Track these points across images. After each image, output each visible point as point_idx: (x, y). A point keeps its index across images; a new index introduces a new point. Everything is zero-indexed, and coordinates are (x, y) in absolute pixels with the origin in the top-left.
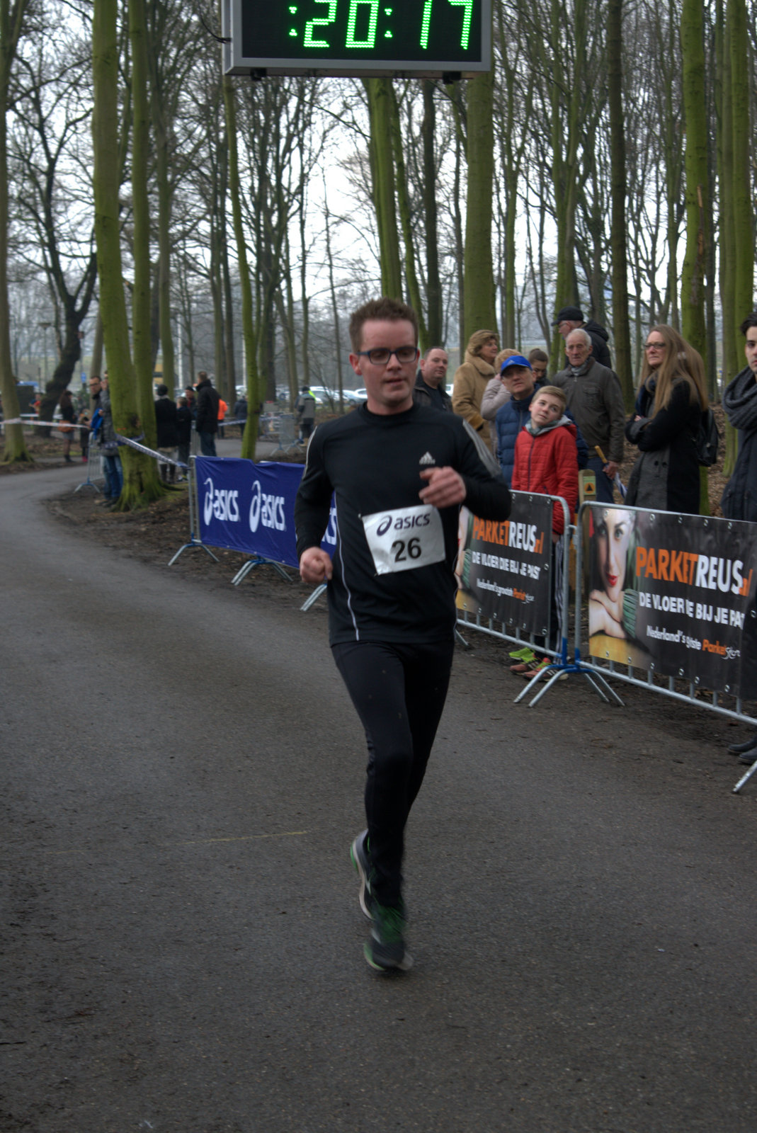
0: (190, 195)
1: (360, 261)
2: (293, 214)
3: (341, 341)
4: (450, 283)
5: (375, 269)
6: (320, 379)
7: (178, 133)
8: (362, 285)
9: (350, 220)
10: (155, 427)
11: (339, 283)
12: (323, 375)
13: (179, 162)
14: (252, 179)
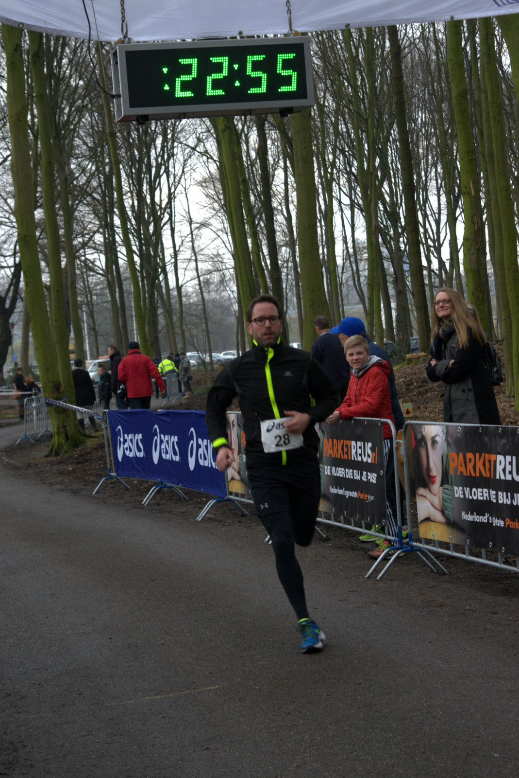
0: (86, 215)
1: (218, 255)
2: (166, 223)
3: (207, 316)
4: (287, 267)
5: (230, 261)
6: (194, 347)
7: (74, 169)
8: (221, 273)
9: (208, 224)
10: (73, 391)
11: (203, 272)
12: (195, 343)
13: (76, 190)
14: (133, 200)
